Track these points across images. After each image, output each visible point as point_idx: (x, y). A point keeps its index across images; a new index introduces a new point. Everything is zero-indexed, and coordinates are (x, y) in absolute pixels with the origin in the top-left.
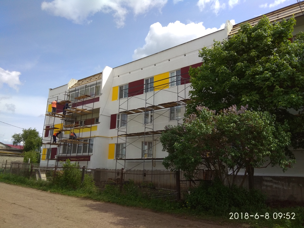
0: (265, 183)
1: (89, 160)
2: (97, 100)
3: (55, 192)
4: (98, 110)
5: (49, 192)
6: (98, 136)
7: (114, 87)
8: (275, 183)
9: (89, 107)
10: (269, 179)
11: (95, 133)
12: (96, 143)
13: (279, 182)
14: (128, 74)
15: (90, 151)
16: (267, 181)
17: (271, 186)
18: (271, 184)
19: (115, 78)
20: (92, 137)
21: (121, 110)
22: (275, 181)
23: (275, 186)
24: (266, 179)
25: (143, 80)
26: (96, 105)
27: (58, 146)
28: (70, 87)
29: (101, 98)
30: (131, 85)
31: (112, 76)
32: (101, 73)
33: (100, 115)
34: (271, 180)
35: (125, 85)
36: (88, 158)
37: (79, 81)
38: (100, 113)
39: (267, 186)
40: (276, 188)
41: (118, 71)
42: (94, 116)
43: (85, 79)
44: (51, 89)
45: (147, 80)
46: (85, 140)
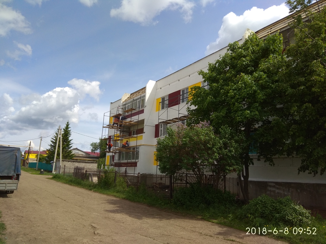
0: (269, 188)
1: (136, 166)
2: (142, 112)
3: (96, 191)
4: (142, 122)
5: (92, 191)
6: (143, 145)
7: (158, 99)
8: (278, 188)
9: (135, 119)
10: (272, 184)
11: (140, 142)
12: (141, 151)
13: (281, 187)
14: (168, 86)
15: (137, 158)
16: (270, 186)
17: (274, 192)
18: (274, 189)
19: (158, 90)
20: (138, 146)
21: (160, 121)
22: (277, 186)
23: (277, 191)
24: (270, 184)
25: (180, 91)
26: (141, 117)
27: (115, 154)
28: (124, 101)
29: (146, 110)
30: (171, 96)
31: (155, 89)
32: (145, 88)
33: (145, 126)
34: (274, 186)
35: (166, 96)
36: (135, 165)
37: (131, 94)
38: (145, 124)
39: (270, 191)
40: (278, 193)
41: (160, 84)
42: (140, 127)
43: (136, 92)
44: (112, 103)
45: (183, 91)
46: (134, 148)
